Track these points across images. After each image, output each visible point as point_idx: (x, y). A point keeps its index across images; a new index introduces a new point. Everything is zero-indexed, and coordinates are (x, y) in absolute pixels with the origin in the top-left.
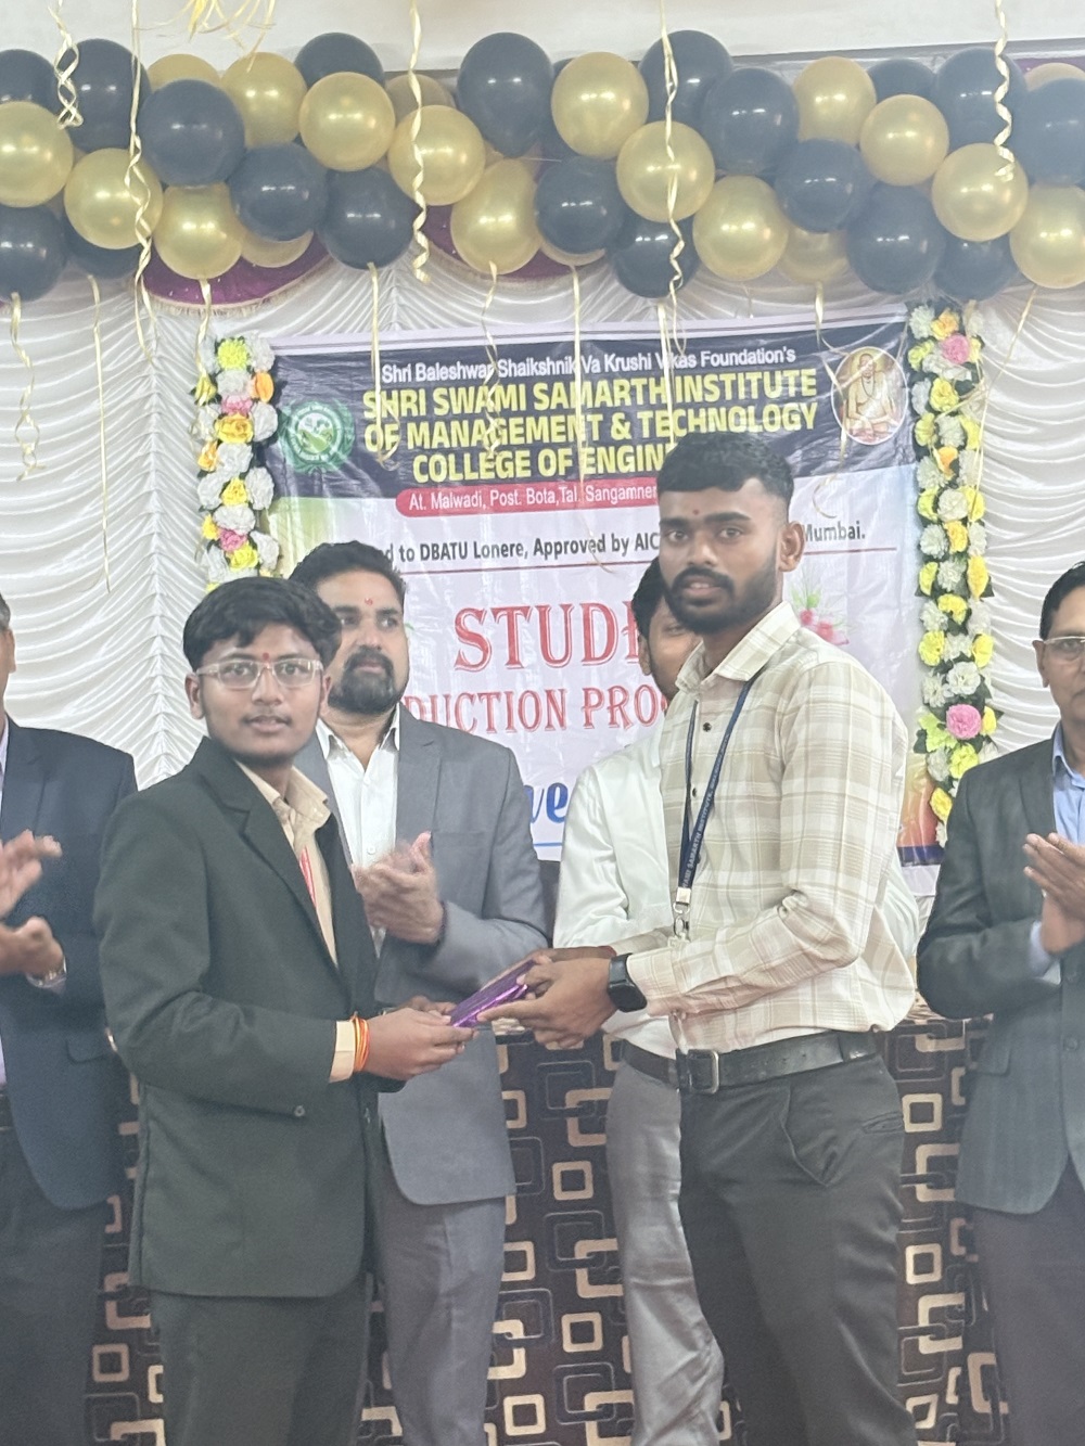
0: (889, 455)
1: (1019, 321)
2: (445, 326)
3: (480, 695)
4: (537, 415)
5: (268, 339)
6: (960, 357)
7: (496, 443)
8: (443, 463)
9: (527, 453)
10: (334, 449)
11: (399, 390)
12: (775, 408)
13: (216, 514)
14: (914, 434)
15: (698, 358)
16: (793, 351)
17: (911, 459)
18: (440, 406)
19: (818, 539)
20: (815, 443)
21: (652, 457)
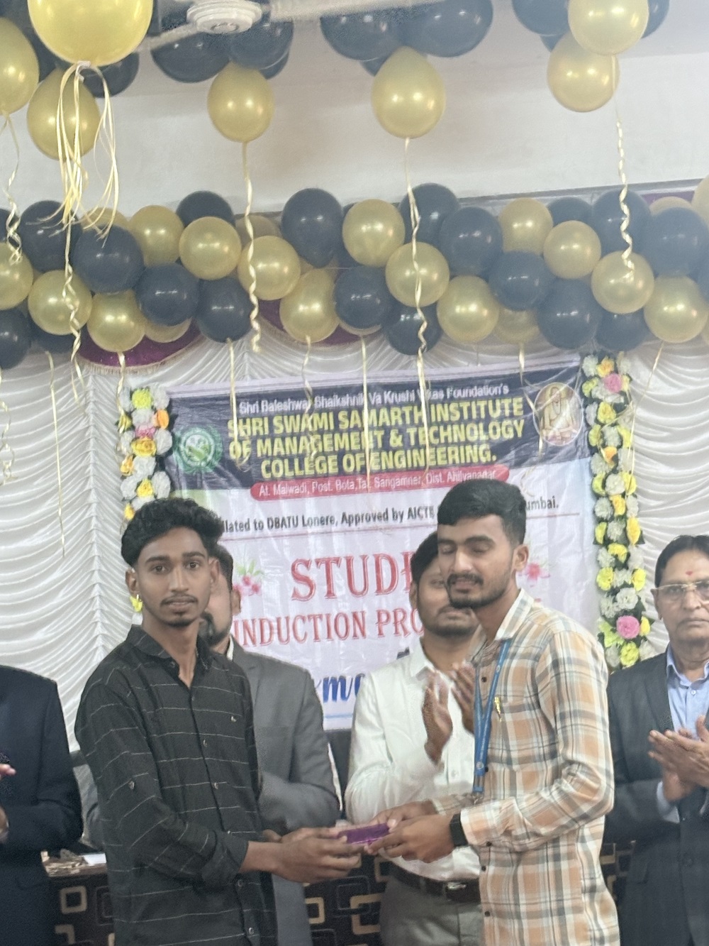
0: (572, 453)
1: (654, 363)
3: (309, 617)
4: (341, 432)
5: (165, 388)
6: (616, 388)
7: (315, 452)
8: (281, 465)
9: (335, 457)
10: (210, 458)
11: (251, 418)
12: (496, 424)
13: (133, 503)
14: (588, 438)
15: (445, 393)
16: (506, 387)
17: (587, 455)
18: (278, 428)
20: (523, 446)
21: (417, 458)
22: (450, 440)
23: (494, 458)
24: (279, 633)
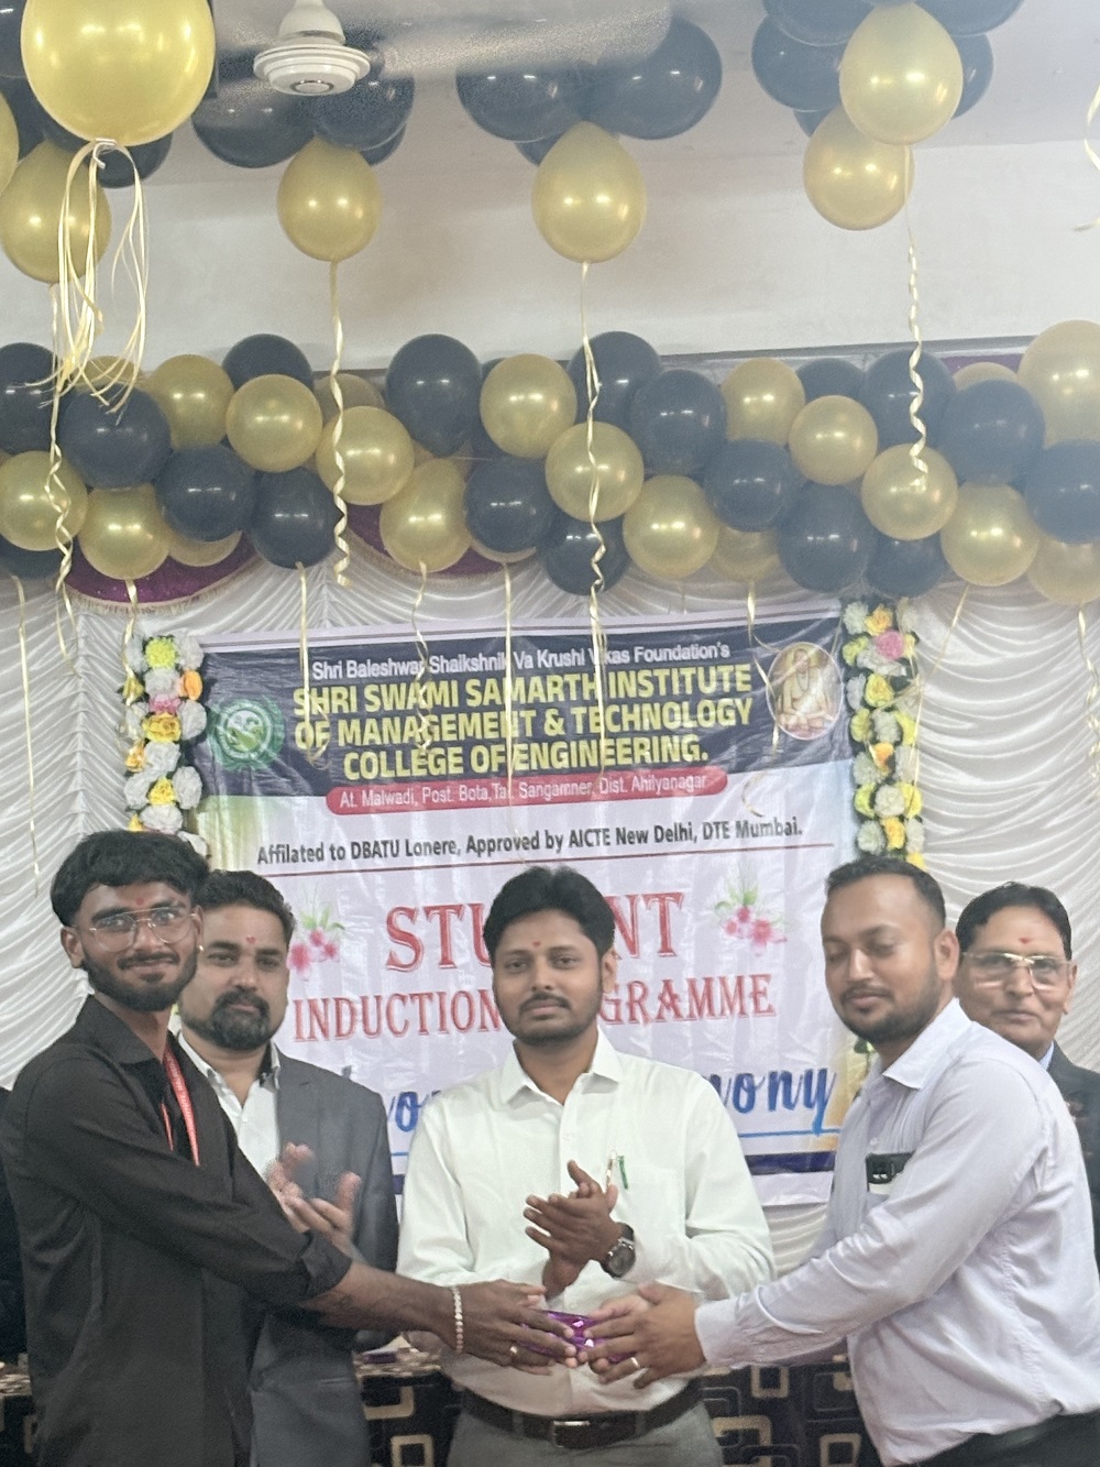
0: (824, 751)
1: (954, 615)
2: (376, 623)
3: (412, 996)
4: (469, 711)
5: (197, 637)
6: (894, 653)
7: (428, 743)
8: (375, 761)
9: (459, 750)
10: (264, 747)
11: (330, 687)
12: (709, 703)
13: (143, 814)
14: (850, 729)
15: (632, 654)
16: (727, 647)
17: (847, 755)
18: (371, 703)
19: (754, 835)
20: (750, 739)
21: (586, 753)
22: (637, 727)
23: (705, 756)
24: (365, 1021)
